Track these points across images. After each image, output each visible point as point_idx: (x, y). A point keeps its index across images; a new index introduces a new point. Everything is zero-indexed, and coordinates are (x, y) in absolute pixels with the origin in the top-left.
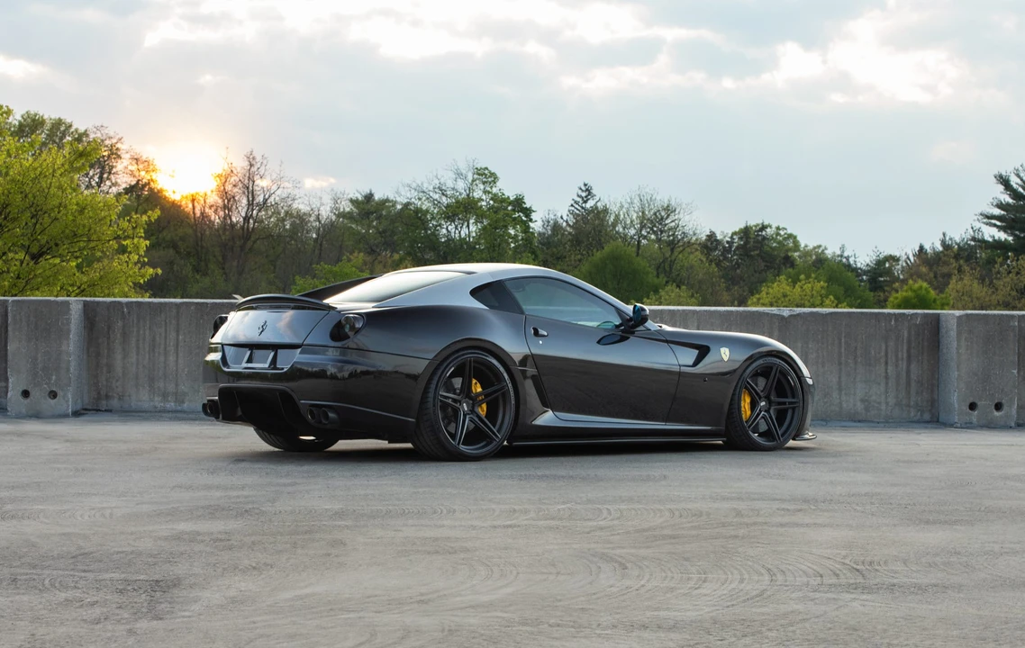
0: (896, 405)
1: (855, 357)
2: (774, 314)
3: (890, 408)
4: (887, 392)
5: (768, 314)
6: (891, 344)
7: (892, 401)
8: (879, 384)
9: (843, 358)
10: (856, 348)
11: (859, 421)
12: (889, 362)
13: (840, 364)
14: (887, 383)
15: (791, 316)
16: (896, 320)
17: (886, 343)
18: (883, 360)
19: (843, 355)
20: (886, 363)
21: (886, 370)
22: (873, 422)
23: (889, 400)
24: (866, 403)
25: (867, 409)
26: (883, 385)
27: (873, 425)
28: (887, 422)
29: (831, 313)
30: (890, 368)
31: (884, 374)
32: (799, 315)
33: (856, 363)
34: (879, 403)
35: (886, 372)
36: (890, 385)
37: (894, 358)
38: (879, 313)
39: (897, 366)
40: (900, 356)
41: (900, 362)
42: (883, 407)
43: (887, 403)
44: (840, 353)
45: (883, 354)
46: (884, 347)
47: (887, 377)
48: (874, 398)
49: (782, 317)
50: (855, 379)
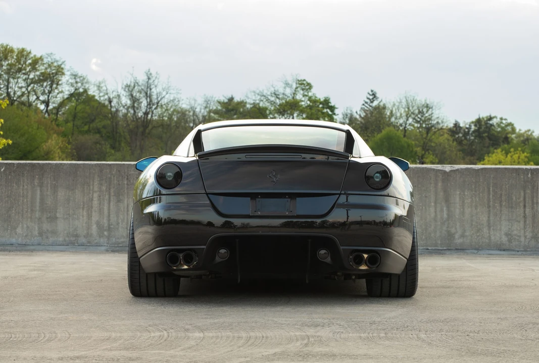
0: (532, 237)
1: (501, 202)
2: (439, 170)
3: (527, 240)
4: (525, 228)
5: (434, 169)
6: (528, 191)
7: (529, 235)
8: (519, 222)
9: (491, 203)
10: (501, 195)
11: (504, 250)
12: (527, 205)
13: (489, 207)
14: (525, 222)
15: (451, 171)
16: (532, 174)
17: (524, 191)
18: (522, 204)
19: (491, 200)
20: (525, 206)
21: (525, 211)
22: (514, 250)
23: (527, 234)
24: (510, 237)
25: (510, 241)
26: (522, 223)
27: (514, 253)
28: (526, 251)
29: (482, 169)
30: (527, 210)
31: (523, 215)
32: (457, 170)
33: (501, 206)
34: (520, 236)
35: (525, 213)
36: (528, 222)
37: (530, 202)
38: (519, 169)
39: (533, 208)
40: (535, 201)
41: (535, 206)
42: (522, 239)
43: (525, 237)
44: (489, 198)
45: (522, 199)
46: (522, 194)
47: (525, 217)
48: (515, 232)
49: (445, 172)
50: (500, 218)
